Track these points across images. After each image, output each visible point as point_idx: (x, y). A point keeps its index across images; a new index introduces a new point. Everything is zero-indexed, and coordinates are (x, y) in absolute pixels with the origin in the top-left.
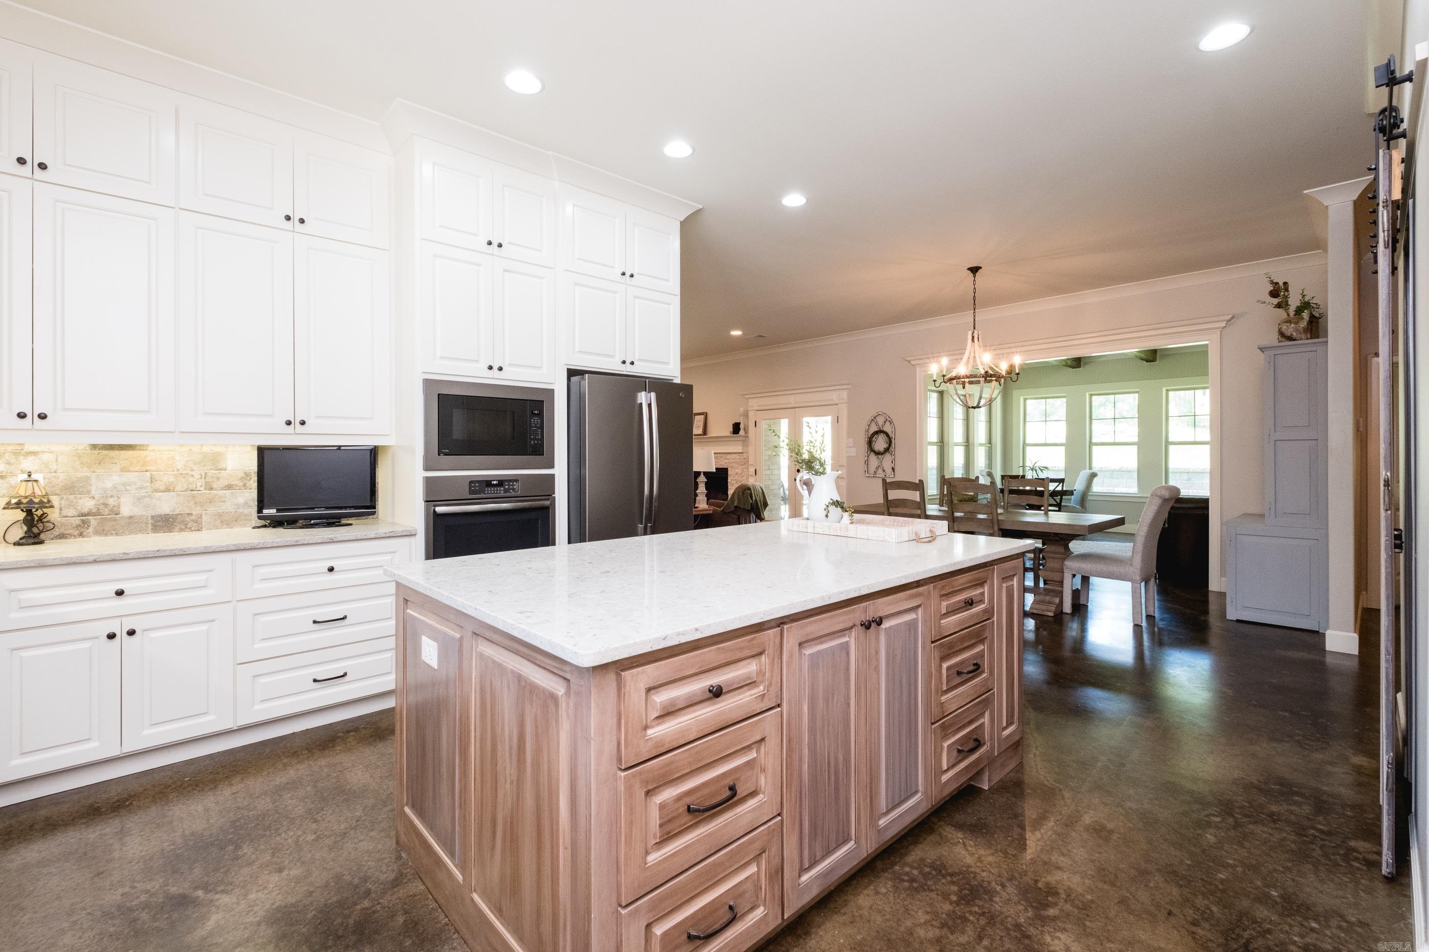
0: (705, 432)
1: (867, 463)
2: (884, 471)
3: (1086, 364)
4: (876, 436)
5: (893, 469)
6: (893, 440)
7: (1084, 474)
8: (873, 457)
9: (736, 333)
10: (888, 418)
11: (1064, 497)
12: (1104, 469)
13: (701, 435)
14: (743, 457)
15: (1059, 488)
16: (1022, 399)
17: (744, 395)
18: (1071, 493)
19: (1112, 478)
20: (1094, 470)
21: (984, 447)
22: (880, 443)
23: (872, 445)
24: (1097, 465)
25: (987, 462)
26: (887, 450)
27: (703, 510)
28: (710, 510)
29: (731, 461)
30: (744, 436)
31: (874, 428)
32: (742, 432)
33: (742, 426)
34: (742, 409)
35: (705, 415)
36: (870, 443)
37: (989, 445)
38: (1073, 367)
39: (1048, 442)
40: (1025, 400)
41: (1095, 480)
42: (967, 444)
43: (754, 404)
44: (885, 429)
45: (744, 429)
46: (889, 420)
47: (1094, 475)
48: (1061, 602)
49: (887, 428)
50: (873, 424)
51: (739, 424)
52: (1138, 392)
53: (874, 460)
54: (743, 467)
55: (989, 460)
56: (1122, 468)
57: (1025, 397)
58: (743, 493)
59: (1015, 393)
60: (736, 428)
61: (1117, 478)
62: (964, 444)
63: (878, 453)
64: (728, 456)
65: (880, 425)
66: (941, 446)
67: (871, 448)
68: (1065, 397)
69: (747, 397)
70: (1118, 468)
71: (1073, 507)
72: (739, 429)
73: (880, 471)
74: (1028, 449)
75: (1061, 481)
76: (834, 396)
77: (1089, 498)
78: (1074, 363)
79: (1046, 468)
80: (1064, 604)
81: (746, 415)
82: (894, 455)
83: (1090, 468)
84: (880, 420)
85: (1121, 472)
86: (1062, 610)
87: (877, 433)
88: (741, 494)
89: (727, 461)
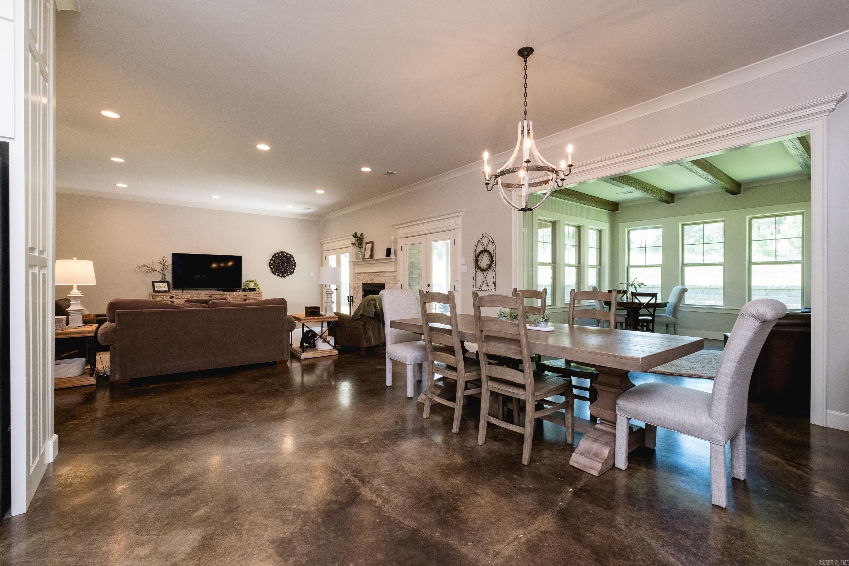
0: (372, 256)
1: (475, 278)
2: (487, 285)
3: (679, 199)
4: (481, 255)
5: (494, 283)
6: (494, 258)
7: (676, 290)
8: (479, 273)
9: (366, 169)
10: (490, 239)
11: (656, 308)
12: (696, 286)
13: (368, 258)
14: (393, 275)
15: (653, 301)
16: (626, 230)
17: (394, 226)
18: (664, 305)
19: (704, 294)
20: (685, 287)
21: (595, 269)
22: (485, 262)
23: (479, 263)
24: (688, 282)
25: (598, 280)
26: (489, 267)
27: (331, 318)
28: (335, 318)
29: (387, 278)
30: (394, 258)
31: (480, 248)
32: (392, 255)
33: (392, 251)
34: (392, 238)
35: (372, 243)
36: (477, 261)
37: (599, 267)
38: (668, 202)
39: (648, 263)
40: (629, 231)
41: (686, 294)
42: (578, 265)
43: (401, 232)
44: (488, 249)
45: (394, 253)
46: (492, 240)
47: (684, 291)
48: (613, 454)
49: (490, 248)
50: (480, 244)
51: (391, 248)
52: (724, 221)
53: (480, 276)
54: (394, 282)
55: (599, 279)
56: (712, 286)
57: (629, 229)
58: (368, 304)
59: (621, 225)
60: (388, 252)
61: (707, 294)
62: (576, 265)
63: (482, 270)
64: (386, 275)
65: (485, 245)
66: (554, 266)
67: (478, 266)
68: (661, 227)
69: (396, 227)
70: (708, 286)
71: (666, 317)
72: (391, 253)
73: (485, 285)
74: (631, 270)
75: (654, 295)
76: (452, 223)
77: (680, 309)
78: (668, 199)
79: (643, 284)
80: (616, 457)
81: (396, 242)
82: (495, 271)
83: (682, 285)
84: (485, 241)
85: (711, 289)
86: (614, 464)
87: (482, 252)
88: (366, 304)
89: (384, 278)
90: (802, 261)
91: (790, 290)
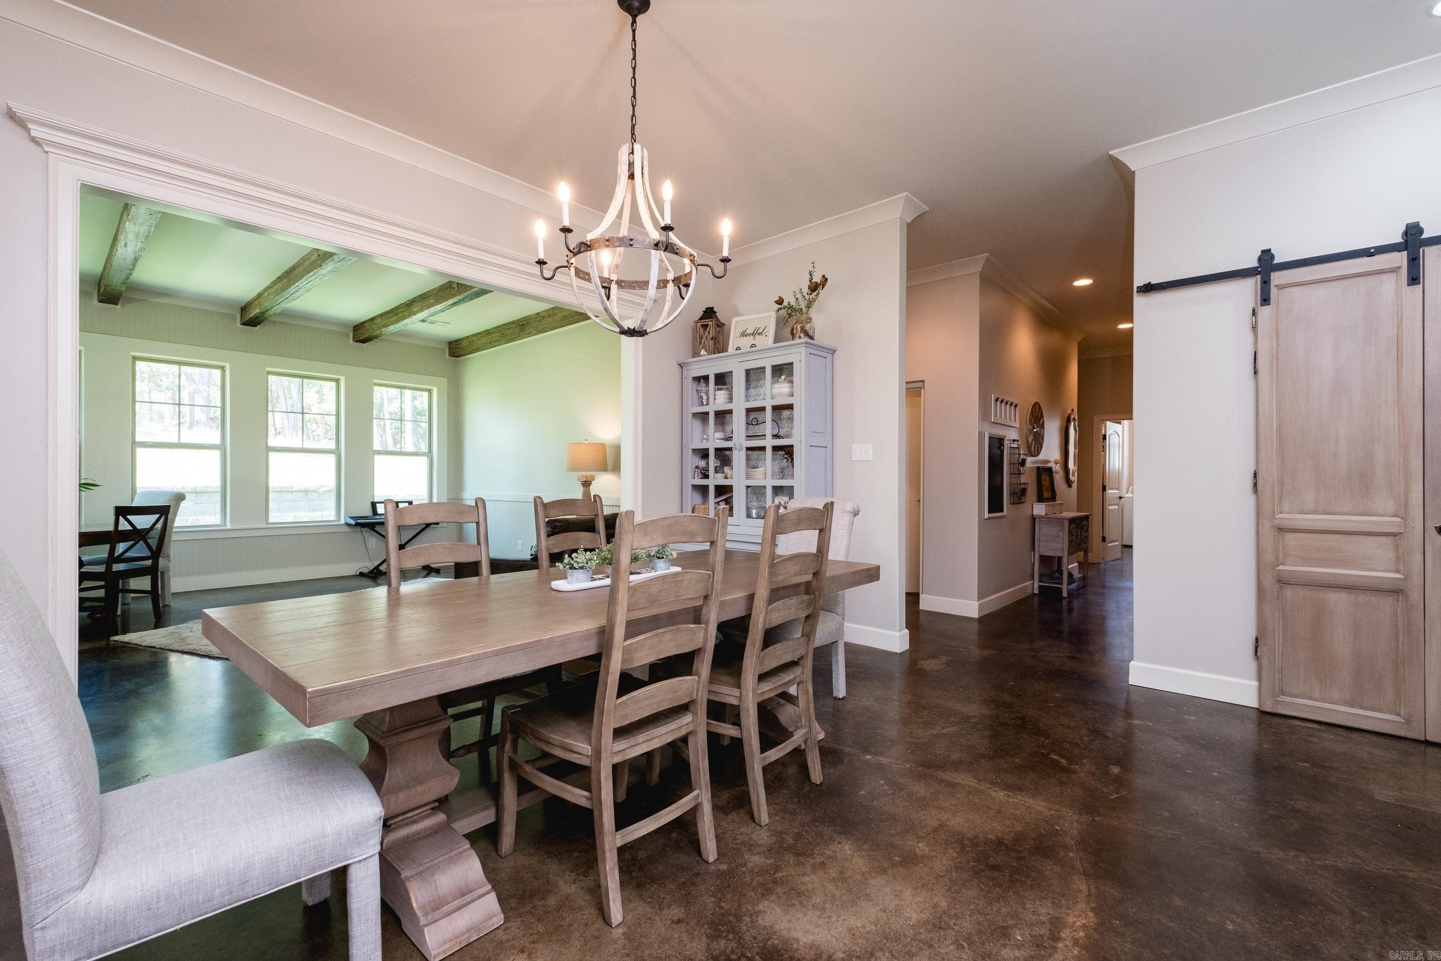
90: (221, 445)
91: (198, 492)
